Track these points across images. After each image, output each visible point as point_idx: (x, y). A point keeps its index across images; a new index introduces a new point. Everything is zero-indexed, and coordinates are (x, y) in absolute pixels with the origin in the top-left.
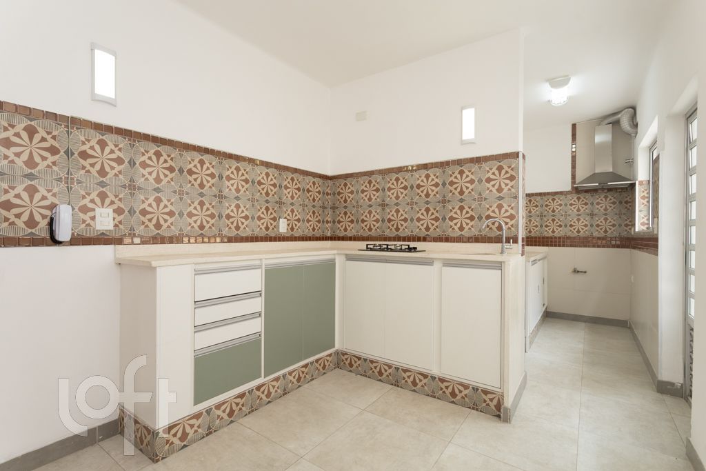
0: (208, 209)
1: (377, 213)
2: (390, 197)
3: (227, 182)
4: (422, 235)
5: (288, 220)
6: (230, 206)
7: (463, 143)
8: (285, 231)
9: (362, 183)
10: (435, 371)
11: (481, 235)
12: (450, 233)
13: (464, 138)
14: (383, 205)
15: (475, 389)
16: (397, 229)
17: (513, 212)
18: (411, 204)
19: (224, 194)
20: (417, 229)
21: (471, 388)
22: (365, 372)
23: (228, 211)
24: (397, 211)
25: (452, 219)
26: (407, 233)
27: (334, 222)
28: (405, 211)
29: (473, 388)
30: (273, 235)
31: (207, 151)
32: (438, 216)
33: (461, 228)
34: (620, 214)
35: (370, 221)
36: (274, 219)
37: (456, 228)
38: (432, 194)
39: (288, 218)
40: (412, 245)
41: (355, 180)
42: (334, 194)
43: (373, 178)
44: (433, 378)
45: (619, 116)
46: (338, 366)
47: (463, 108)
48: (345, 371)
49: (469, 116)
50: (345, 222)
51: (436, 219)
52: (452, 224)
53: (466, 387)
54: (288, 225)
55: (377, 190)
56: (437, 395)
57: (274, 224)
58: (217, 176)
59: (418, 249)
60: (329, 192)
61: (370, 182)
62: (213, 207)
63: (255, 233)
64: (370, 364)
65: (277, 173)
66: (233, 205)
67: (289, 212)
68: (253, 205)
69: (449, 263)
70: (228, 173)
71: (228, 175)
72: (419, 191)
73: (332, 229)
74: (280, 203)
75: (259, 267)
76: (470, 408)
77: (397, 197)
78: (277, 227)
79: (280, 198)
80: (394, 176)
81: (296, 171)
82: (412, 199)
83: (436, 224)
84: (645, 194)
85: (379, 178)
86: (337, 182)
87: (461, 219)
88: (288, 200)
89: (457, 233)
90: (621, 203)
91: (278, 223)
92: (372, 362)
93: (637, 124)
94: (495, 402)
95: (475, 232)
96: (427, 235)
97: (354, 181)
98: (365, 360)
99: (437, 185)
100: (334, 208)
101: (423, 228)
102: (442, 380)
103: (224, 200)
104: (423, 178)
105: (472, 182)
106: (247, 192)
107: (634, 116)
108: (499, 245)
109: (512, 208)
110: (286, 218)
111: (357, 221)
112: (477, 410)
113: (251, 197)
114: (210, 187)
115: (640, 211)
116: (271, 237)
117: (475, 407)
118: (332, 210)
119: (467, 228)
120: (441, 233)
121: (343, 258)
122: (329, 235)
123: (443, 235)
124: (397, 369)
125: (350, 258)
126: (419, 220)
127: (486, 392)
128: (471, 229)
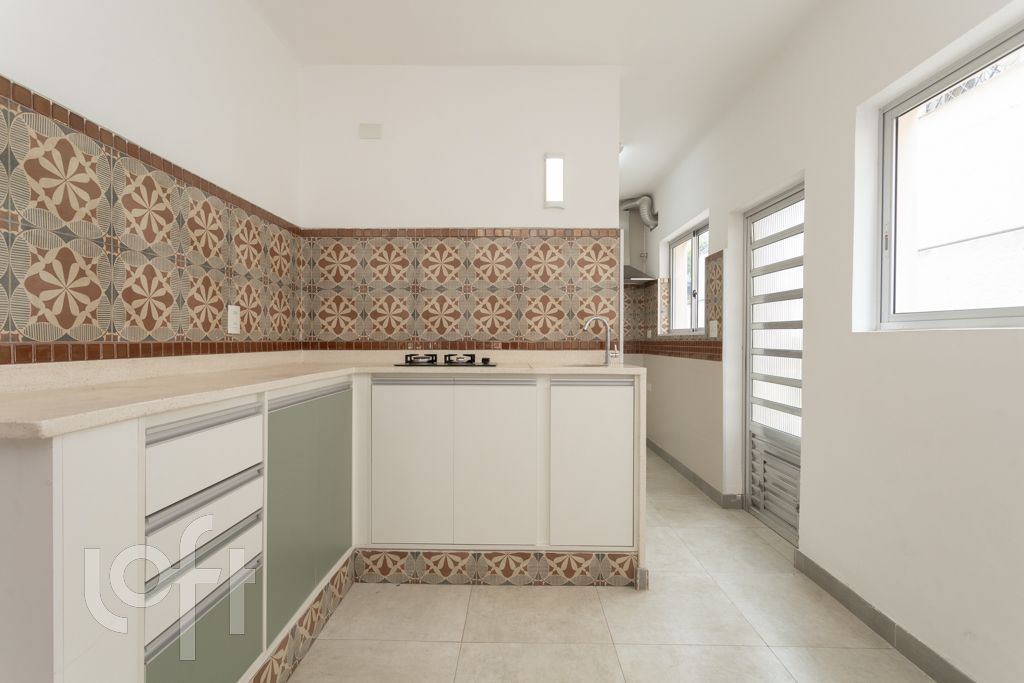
0: (82, 274)
1: (403, 302)
2: (429, 277)
3: (125, 210)
4: (483, 339)
5: (242, 309)
6: (134, 269)
7: (546, 205)
8: (238, 331)
9: (375, 250)
10: (541, 545)
11: (572, 339)
12: (528, 336)
13: (549, 199)
14: (416, 289)
15: (600, 556)
16: (441, 329)
17: (613, 308)
18: (467, 289)
19: (120, 239)
20: (475, 329)
21: (594, 556)
22: (415, 575)
23: (130, 283)
24: (442, 301)
25: (530, 315)
26: (460, 335)
27: (312, 315)
28: (454, 300)
29: (598, 556)
30: (217, 339)
31: (76, 123)
32: (510, 310)
33: (545, 329)
34: (634, 315)
35: (390, 315)
36: (219, 306)
37: (537, 328)
38: (500, 277)
39: (242, 303)
40: (480, 355)
41: (359, 242)
42: (312, 263)
43: (395, 242)
44: (538, 556)
45: (637, 203)
46: (356, 578)
47: (546, 156)
48: (372, 584)
49: (555, 168)
50: (338, 315)
51: (507, 315)
52: (531, 322)
53: (586, 556)
54: (242, 319)
55: (404, 263)
56: (544, 580)
57: (219, 315)
58: (103, 192)
59: (491, 362)
60: (302, 258)
61: (389, 249)
62: (94, 268)
63: (185, 334)
64: (426, 559)
65: (223, 208)
66: (141, 269)
67: (243, 292)
68: (181, 272)
69: (558, 380)
70: (129, 189)
71: (129, 195)
72: (479, 271)
73: (306, 327)
74: (230, 272)
75: (256, 411)
76: (592, 585)
77: (441, 278)
78: (223, 322)
79: (229, 263)
80: (436, 243)
81: (252, 209)
82: (467, 282)
83: (507, 322)
84: (665, 293)
85: (408, 243)
86: (320, 243)
87: (544, 315)
88: (243, 269)
89: (539, 336)
90: (634, 301)
91: (226, 315)
92: (429, 555)
93: (657, 215)
94: (626, 566)
95: (563, 334)
96: (493, 339)
97: (357, 244)
98: (415, 555)
99: (507, 263)
100: (311, 289)
101: (485, 329)
102: (552, 556)
103: (119, 255)
104: (486, 250)
105: (559, 263)
106: (169, 242)
107: (652, 206)
108: (602, 352)
109: (612, 303)
110: (238, 304)
111: (364, 315)
112: (603, 585)
113: (175, 252)
114: (87, 218)
115: (662, 312)
116: (213, 345)
117: (600, 582)
118: (307, 293)
119: (552, 329)
120: (514, 336)
121: (367, 381)
122: (301, 338)
123: (517, 339)
124: (477, 556)
125: (379, 379)
126: (478, 315)
127: (614, 557)
128: (558, 330)
